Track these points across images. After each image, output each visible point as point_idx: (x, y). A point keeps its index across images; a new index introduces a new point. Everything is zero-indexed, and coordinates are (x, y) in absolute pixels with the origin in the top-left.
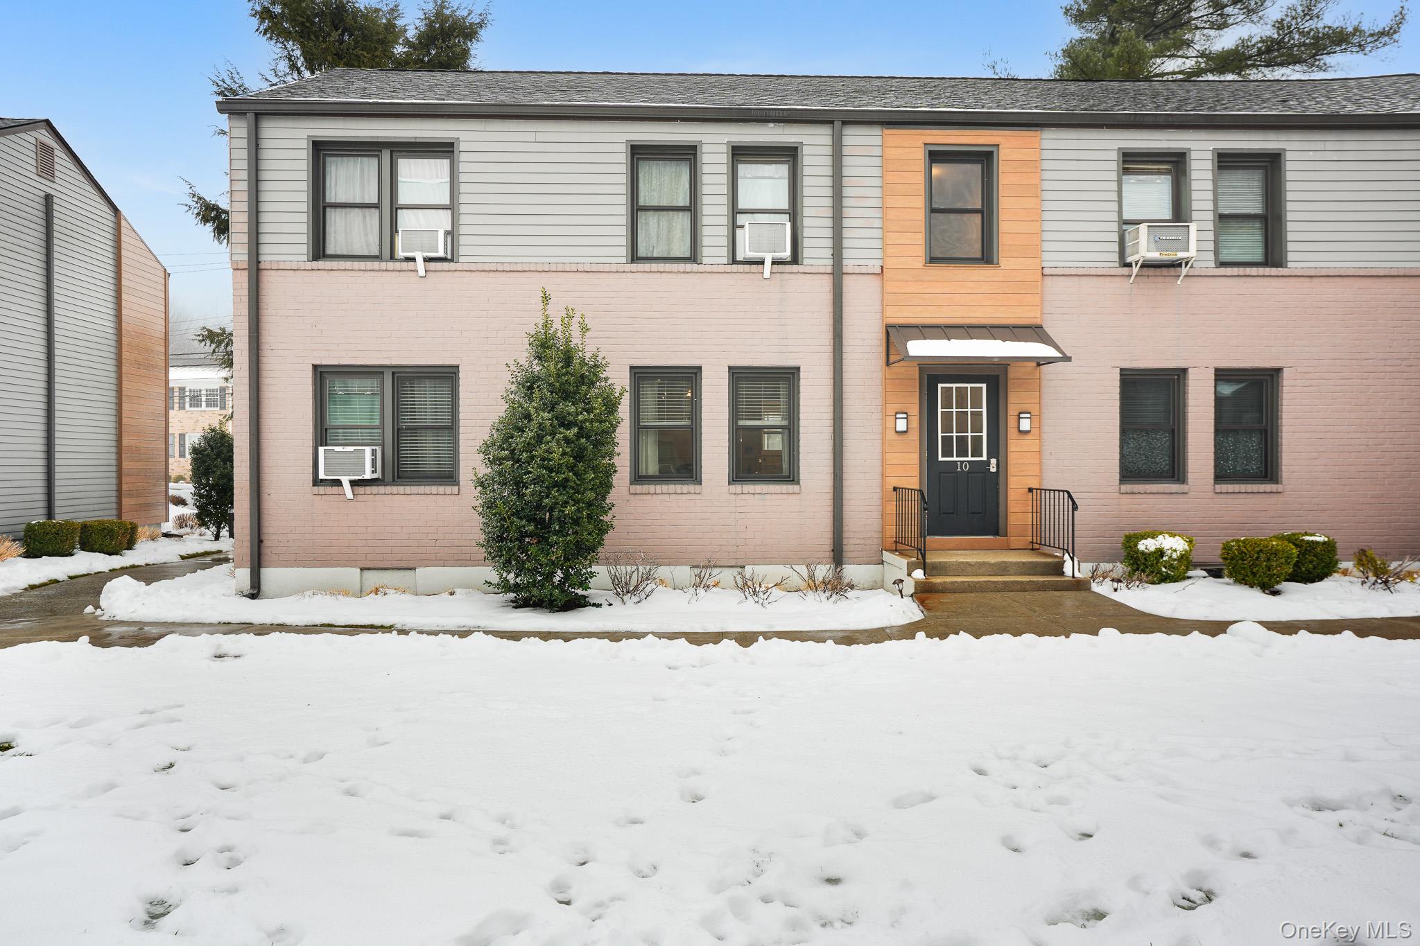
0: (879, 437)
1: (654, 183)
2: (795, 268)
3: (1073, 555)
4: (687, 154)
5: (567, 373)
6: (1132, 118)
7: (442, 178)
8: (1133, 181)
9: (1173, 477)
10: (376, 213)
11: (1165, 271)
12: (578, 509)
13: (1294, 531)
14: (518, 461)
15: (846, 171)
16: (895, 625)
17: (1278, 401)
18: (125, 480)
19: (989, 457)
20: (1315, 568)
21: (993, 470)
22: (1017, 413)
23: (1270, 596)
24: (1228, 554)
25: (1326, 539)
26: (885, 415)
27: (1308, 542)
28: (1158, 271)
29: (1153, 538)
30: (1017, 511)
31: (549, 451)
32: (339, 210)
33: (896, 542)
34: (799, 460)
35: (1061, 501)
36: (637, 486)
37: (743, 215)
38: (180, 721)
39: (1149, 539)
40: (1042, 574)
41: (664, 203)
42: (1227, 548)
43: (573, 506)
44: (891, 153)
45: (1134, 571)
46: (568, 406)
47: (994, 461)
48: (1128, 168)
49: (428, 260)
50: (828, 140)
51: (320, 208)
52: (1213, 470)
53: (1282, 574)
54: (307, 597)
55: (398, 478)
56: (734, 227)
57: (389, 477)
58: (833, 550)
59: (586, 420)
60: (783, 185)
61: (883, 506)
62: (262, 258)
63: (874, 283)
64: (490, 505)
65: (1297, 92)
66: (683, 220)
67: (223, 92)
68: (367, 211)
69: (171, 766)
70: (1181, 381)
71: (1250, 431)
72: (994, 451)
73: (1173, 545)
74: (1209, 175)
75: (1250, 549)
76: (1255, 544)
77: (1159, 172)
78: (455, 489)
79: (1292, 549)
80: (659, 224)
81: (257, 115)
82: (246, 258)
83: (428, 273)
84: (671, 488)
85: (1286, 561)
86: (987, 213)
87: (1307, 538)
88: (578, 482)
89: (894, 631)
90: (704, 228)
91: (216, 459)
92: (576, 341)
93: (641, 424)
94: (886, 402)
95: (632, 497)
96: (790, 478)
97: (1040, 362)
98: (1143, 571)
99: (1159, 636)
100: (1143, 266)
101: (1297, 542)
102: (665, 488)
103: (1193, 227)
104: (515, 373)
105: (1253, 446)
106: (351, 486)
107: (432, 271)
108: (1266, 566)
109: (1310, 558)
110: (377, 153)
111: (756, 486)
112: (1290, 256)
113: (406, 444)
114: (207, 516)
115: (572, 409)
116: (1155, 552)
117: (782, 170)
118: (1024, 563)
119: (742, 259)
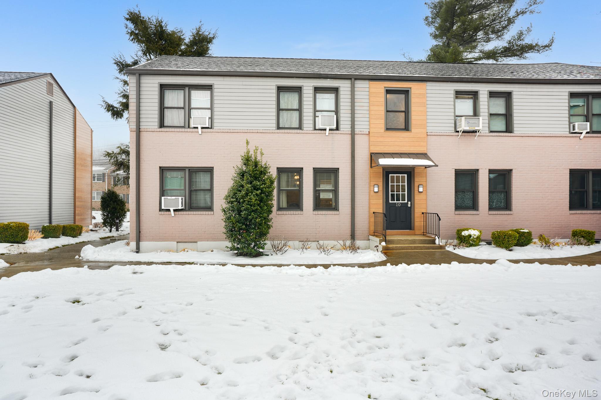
0: (368, 194)
1: (285, 100)
2: (337, 132)
3: (439, 236)
4: (298, 90)
5: (256, 170)
6: (459, 79)
7: (207, 98)
8: (459, 101)
9: (474, 208)
10: (183, 111)
11: (471, 134)
12: (261, 220)
13: (517, 228)
14: (239, 202)
15: (356, 97)
16: (377, 261)
17: (511, 181)
18: (77, 209)
19: (408, 201)
20: (524, 241)
21: (409, 206)
22: (418, 185)
23: (509, 251)
24: (494, 236)
25: (528, 231)
26: (370, 186)
27: (522, 232)
28: (468, 134)
29: (467, 231)
30: (418, 221)
31: (251, 199)
32: (169, 109)
33: (374, 232)
34: (338, 202)
35: (435, 217)
36: (279, 212)
37: (318, 112)
38: (134, 293)
39: (466, 231)
40: (428, 244)
41: (290, 108)
42: (493, 234)
43: (259, 219)
44: (372, 90)
45: (461, 242)
46: (256, 182)
47: (409, 203)
48: (457, 97)
49: (202, 128)
50: (349, 85)
51: (162, 108)
52: (488, 206)
53: (513, 243)
54: (159, 252)
55: (191, 208)
56: (315, 116)
57: (187, 208)
58: (351, 235)
59: (263, 188)
60: (333, 102)
61: (369, 219)
62: (141, 127)
63: (366, 137)
64: (229, 218)
65: (517, 69)
66: (296, 114)
67: (117, 63)
68: (179, 110)
69: (140, 307)
70: (477, 174)
71: (501, 192)
72: (409, 199)
73: (474, 233)
74: (486, 100)
75: (502, 235)
76: (504, 233)
77: (469, 98)
78: (212, 212)
79: (516, 234)
80: (287, 115)
81: (139, 74)
82: (135, 127)
83: (202, 133)
84: (292, 212)
85: (514, 239)
86: (407, 112)
87: (522, 231)
88: (261, 210)
89: (377, 263)
90: (304, 117)
91: (110, 201)
92: (259, 158)
93: (281, 189)
94: (370, 181)
95: (278, 216)
96: (335, 208)
97: (426, 167)
98: (464, 242)
99: (472, 264)
100: (463, 132)
101: (518, 232)
102: (290, 212)
103: (481, 118)
104: (236, 170)
105: (502, 197)
106: (174, 211)
107: (204, 132)
108: (507, 241)
109: (523, 238)
110: (184, 89)
111: (323, 212)
112: (515, 129)
113: (194, 196)
114: (107, 223)
115: (259, 183)
116: (468, 236)
117: (333, 96)
118: (421, 240)
119: (318, 129)
